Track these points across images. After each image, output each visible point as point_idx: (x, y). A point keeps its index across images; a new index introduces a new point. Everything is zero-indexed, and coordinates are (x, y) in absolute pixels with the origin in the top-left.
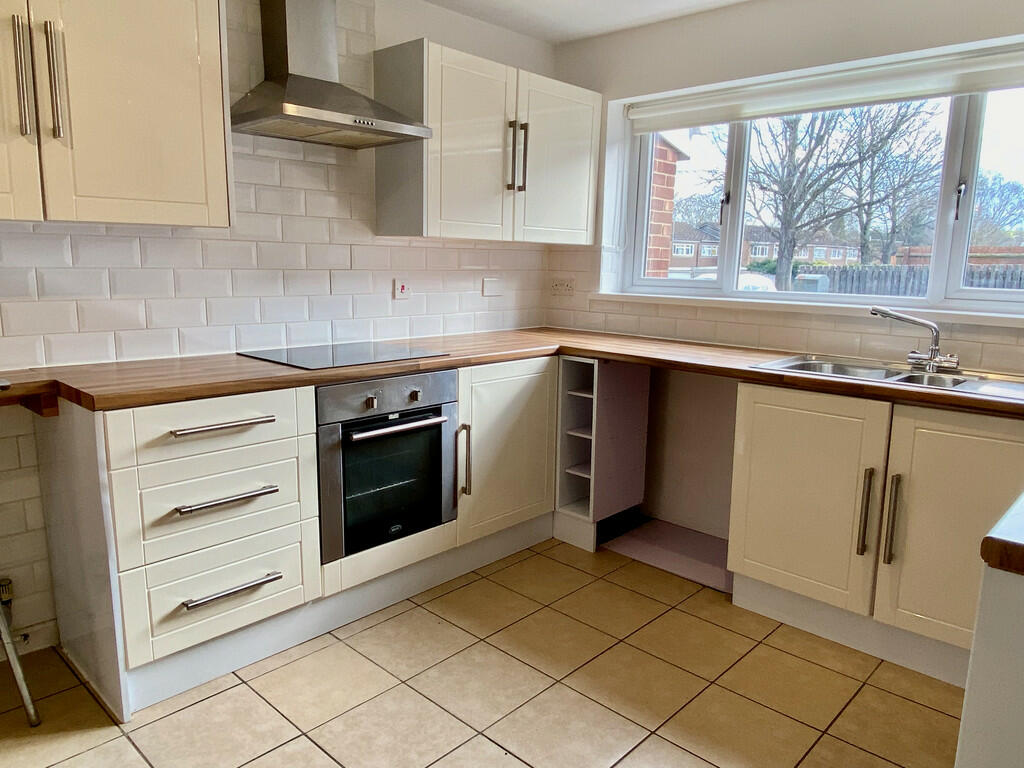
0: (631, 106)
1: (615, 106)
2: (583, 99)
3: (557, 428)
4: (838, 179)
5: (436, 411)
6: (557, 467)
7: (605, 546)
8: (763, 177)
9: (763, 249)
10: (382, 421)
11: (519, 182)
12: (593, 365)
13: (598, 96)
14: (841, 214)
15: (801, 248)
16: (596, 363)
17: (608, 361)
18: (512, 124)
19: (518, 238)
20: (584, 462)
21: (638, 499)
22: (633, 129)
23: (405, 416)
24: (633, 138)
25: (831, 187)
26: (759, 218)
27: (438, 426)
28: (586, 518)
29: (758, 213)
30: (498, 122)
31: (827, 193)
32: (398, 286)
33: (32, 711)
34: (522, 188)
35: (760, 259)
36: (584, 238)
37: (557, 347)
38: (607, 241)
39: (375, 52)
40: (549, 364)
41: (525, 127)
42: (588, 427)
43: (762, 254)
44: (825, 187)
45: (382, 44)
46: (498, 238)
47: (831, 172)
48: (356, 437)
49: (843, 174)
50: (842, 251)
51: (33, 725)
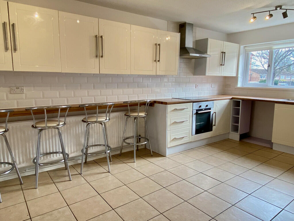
0: (245, 47)
1: (242, 47)
2: (235, 46)
3: (231, 115)
4: (289, 55)
5: (210, 109)
6: (230, 123)
7: (241, 140)
8: (264, 55)
9: (264, 76)
10: (202, 110)
11: (223, 64)
12: (240, 101)
13: (239, 45)
14: (289, 66)
15: (277, 76)
16: (241, 101)
17: (243, 100)
18: (222, 52)
19: (222, 75)
20: (237, 122)
21: (248, 131)
22: (246, 51)
23: (205, 109)
24: (246, 53)
25: (286, 57)
26: (263, 67)
27: (210, 112)
28: (238, 134)
29: (263, 65)
30: (220, 52)
31: (285, 59)
32: (197, 86)
33: (152, 154)
34: (224, 65)
35: (263, 79)
36: (234, 75)
37: (231, 97)
38: (239, 75)
39: (196, 40)
40: (230, 101)
41: (225, 53)
42: (238, 114)
43: (264, 78)
44: (285, 57)
45: (197, 39)
46: (218, 75)
47: (286, 53)
48: (199, 112)
49: (291, 53)
50: (290, 77)
51: (152, 156)
